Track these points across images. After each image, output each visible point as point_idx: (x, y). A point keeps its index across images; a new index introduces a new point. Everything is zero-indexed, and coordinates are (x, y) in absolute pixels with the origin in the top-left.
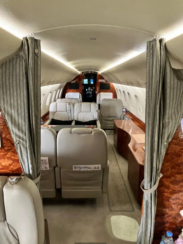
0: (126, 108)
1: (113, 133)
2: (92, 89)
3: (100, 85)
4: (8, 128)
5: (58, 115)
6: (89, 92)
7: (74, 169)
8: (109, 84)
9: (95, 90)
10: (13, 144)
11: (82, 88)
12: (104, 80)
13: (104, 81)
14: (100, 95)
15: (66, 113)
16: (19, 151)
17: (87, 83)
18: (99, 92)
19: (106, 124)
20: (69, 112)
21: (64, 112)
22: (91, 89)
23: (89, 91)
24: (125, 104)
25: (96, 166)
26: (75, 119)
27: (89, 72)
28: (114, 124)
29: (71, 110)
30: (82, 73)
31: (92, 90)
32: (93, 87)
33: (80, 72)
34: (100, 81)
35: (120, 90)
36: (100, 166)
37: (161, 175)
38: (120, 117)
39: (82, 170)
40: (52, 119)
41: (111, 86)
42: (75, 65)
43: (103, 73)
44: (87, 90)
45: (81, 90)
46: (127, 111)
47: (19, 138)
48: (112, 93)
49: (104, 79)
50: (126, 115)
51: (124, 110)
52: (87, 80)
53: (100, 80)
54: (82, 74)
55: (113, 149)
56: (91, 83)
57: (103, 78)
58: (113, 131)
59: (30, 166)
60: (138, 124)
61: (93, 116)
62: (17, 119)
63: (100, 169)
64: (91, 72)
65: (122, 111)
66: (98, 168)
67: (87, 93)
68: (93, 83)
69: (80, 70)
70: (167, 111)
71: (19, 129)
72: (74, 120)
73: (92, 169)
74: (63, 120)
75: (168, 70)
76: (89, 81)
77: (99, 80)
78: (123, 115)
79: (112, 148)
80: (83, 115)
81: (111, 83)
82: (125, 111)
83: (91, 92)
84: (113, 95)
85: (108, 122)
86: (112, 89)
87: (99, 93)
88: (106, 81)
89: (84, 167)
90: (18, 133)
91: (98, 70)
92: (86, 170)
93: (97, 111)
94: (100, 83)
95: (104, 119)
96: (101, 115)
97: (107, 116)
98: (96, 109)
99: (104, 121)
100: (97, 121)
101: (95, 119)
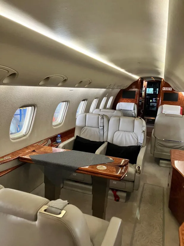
3: (163, 94)
5: (86, 132)
6: (154, 104)
8: (177, 94)
12: (170, 88)
15: (97, 129)
17: (153, 93)
19: (162, 152)
20: (101, 129)
21: (94, 128)
23: (154, 102)
26: (109, 140)
29: (103, 126)
32: (157, 97)
34: (164, 90)
40: (77, 136)
41: (180, 96)
44: (151, 101)
45: (137, 100)
48: (180, 107)
52: (152, 89)
53: (164, 88)
57: (169, 86)
61: (136, 140)
67: (151, 104)
72: (107, 141)
74: (91, 140)
76: (154, 90)
77: (163, 88)
80: (120, 136)
81: (180, 93)
83: (156, 104)
84: (181, 109)
85: (166, 149)
86: (181, 101)
87: (161, 105)
88: (173, 90)
93: (144, 131)
94: (164, 92)
95: (159, 144)
96: (155, 137)
97: (164, 139)
98: (143, 128)
99: (160, 147)
100: (142, 147)
101: (139, 144)
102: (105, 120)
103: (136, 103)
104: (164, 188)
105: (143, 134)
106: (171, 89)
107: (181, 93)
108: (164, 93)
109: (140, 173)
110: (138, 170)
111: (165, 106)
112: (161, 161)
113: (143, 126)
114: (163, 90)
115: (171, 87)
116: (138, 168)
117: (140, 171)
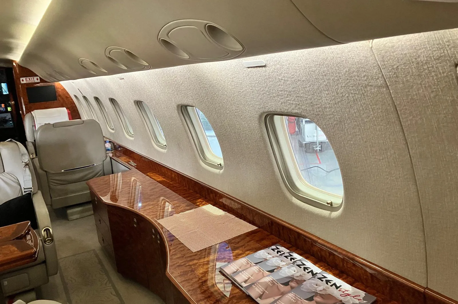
0: (112, 139)
1: (92, 212)
2: (10, 106)
3: (26, 92)
6: (4, 115)
9: (17, 107)
12: (35, 78)
13: (35, 81)
14: (33, 118)
18: (29, 110)
19: (67, 194)
22: (6, 107)
23: (3, 112)
24: (108, 131)
28: (90, 188)
31: (9, 109)
32: (10, 101)
34: (25, 82)
35: (85, 97)
38: (102, 166)
41: (59, 90)
46: (115, 146)
48: (65, 109)
49: (35, 75)
50: (115, 158)
51: (108, 146)
53: (24, 79)
55: (102, 265)
57: (31, 74)
58: (90, 206)
60: (161, 179)
61: (15, 185)
65: (104, 151)
68: (8, 93)
77: (21, 79)
78: (108, 159)
81: (56, 84)
82: (110, 148)
83: (10, 114)
84: (69, 113)
85: (71, 187)
86: (63, 99)
87: (27, 113)
88: (42, 81)
93: (27, 164)
94: (25, 86)
95: (55, 181)
96: (46, 171)
97: (63, 171)
98: (23, 158)
99: (59, 187)
100: (33, 194)
101: (25, 190)
104: (94, 250)
105: (27, 169)
106: (37, 79)
107: (60, 84)
108: (27, 89)
109: (52, 240)
110: (46, 237)
111: (37, 113)
112: (69, 211)
113: (22, 155)
114: (22, 82)
115: (38, 76)
116: (45, 232)
117: (51, 236)
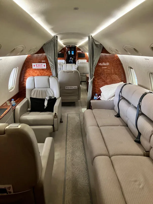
3: (78, 54)
4: (48, 62)
6: (71, 61)
7: (66, 88)
8: (84, 54)
10: (50, 67)
11: (66, 57)
13: (81, 51)
14: (78, 61)
16: (52, 69)
18: (78, 59)
25: (75, 87)
27: (71, 46)
30: (66, 46)
31: (73, 59)
32: (74, 56)
33: (64, 46)
36: (77, 87)
37: (94, 77)
39: (69, 89)
41: (86, 55)
42: (63, 42)
43: (80, 47)
45: (65, 58)
47: (52, 65)
48: (86, 60)
54: (66, 48)
56: (72, 54)
57: (80, 50)
59: (55, 74)
62: (51, 59)
63: (77, 88)
64: (72, 46)
66: (76, 88)
68: (73, 54)
69: (65, 45)
70: (94, 56)
71: (52, 63)
73: (73, 88)
75: (94, 44)
77: (78, 51)
79: (85, 90)
85: (83, 77)
86: (86, 57)
89: (70, 87)
90: (51, 64)
91: (76, 44)
92: (71, 88)
97: (82, 73)
102: (61, 66)
103: (65, 60)
